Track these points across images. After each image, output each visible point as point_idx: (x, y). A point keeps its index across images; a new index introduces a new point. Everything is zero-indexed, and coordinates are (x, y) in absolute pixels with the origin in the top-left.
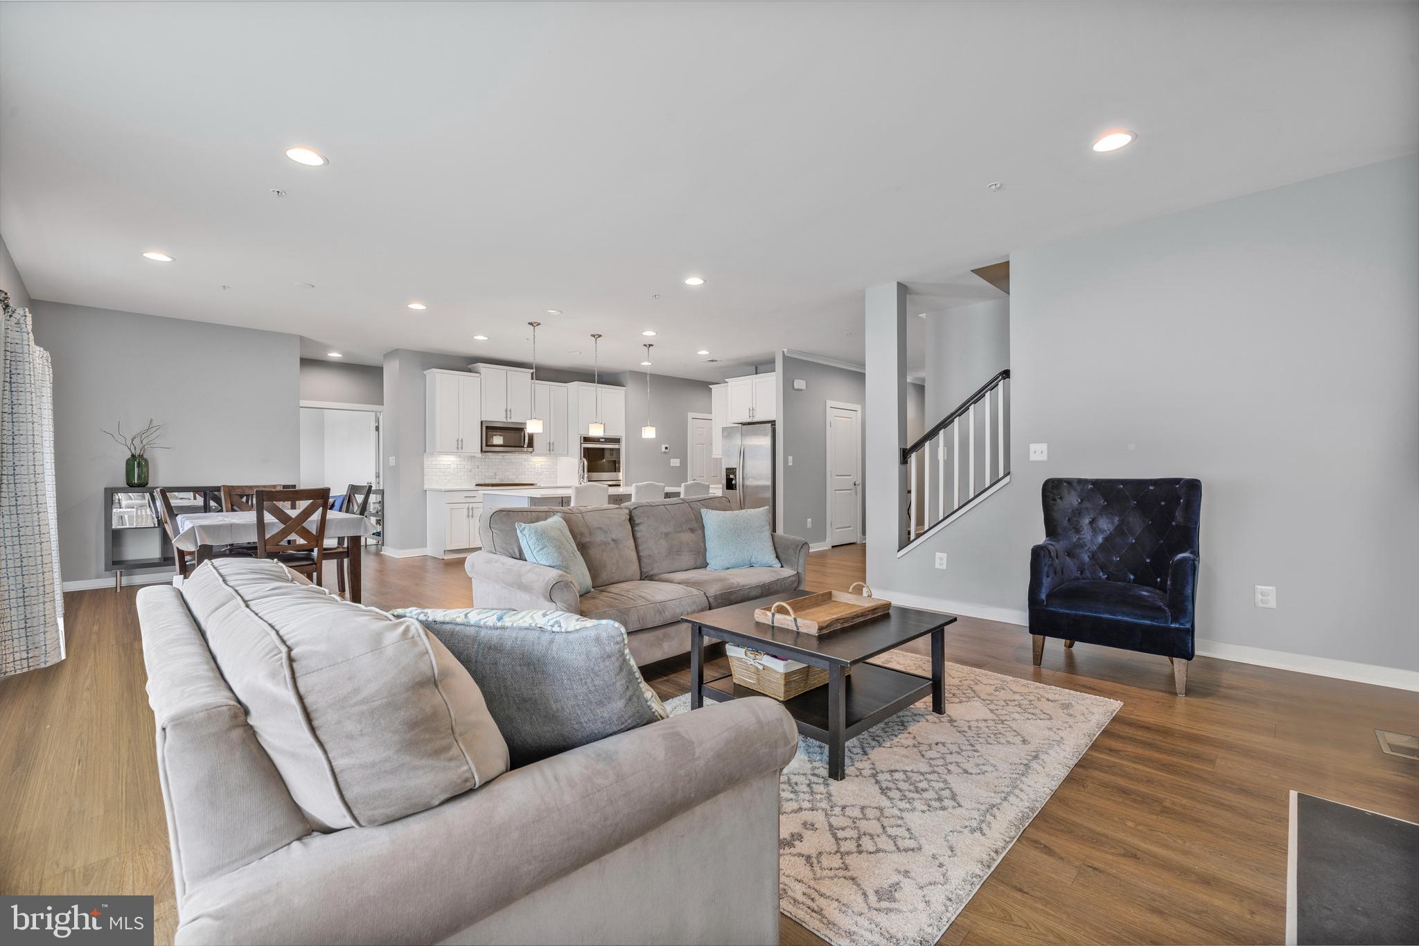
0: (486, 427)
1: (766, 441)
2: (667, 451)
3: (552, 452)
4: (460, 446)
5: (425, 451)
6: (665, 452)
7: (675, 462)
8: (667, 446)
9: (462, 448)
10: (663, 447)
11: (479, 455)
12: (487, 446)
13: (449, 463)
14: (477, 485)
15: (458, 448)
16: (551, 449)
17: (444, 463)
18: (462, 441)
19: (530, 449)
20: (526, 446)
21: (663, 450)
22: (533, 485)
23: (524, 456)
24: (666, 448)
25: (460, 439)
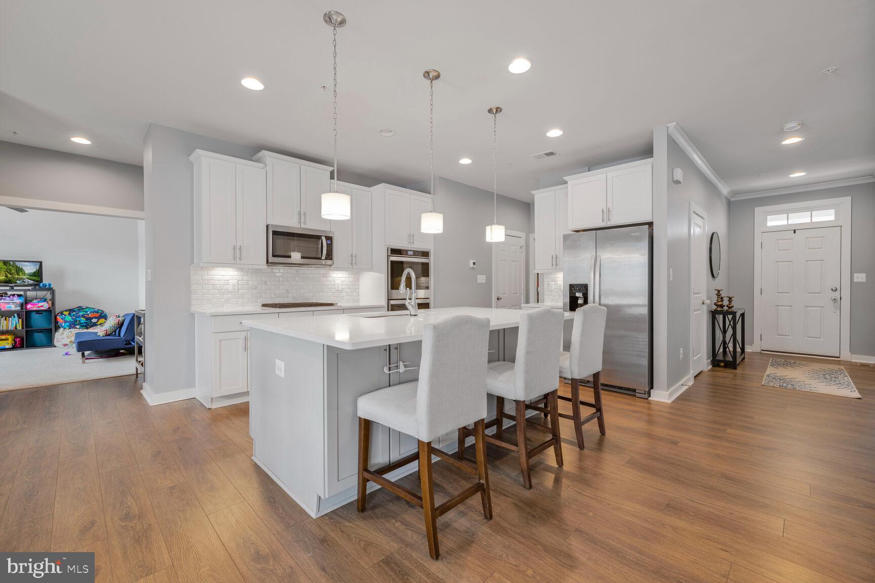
0: (273, 231)
1: (640, 257)
2: (475, 266)
3: (354, 266)
4: (238, 256)
5: (192, 262)
6: (473, 268)
7: (482, 279)
8: (475, 261)
9: (240, 259)
10: (471, 262)
11: (265, 267)
12: (273, 256)
13: (227, 278)
14: (264, 305)
15: (234, 258)
16: (354, 262)
17: (221, 278)
18: (240, 249)
19: (329, 262)
20: (323, 258)
21: (471, 265)
22: (332, 305)
23: (322, 271)
24: (474, 263)
25: (238, 247)
